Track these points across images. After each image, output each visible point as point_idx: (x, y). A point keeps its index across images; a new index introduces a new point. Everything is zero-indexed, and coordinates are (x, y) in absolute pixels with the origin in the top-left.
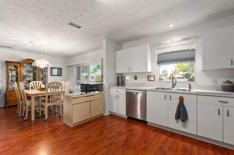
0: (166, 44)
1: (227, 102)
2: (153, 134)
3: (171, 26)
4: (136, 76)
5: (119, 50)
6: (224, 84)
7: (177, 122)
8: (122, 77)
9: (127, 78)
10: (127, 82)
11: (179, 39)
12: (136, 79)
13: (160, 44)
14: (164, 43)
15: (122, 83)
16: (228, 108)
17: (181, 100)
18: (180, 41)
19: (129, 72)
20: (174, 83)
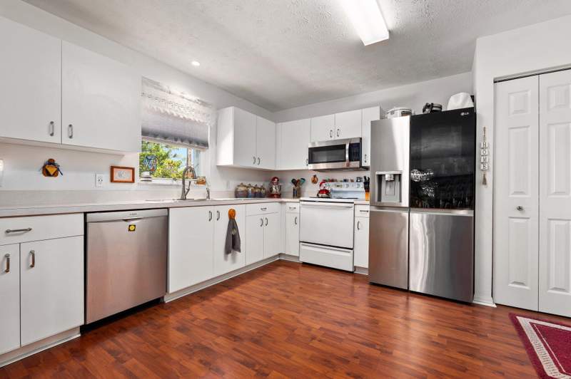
1: (266, 208)
3: (195, 64)
4: (50, 163)
6: (238, 189)
12: (55, 173)
17: (232, 215)
18: (195, 102)
19: (56, 139)
20: (186, 187)
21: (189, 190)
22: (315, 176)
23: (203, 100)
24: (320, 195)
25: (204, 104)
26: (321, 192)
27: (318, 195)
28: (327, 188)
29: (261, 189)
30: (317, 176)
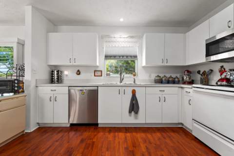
0: (114, 38)
1: (164, 91)
2: (110, 136)
4: (78, 71)
5: (54, 32)
6: (156, 78)
7: (130, 116)
8: (58, 72)
9: (66, 73)
10: (65, 79)
11: (126, 36)
12: (79, 74)
13: (108, 36)
14: (113, 36)
15: (58, 78)
16: (165, 96)
18: (127, 38)
19: (71, 64)
20: (122, 78)
21: (123, 79)
22: (222, 67)
23: (131, 35)
24: (219, 83)
25: (132, 37)
26: (222, 80)
27: (217, 83)
28: (228, 77)
29: (175, 78)
30: (225, 67)
